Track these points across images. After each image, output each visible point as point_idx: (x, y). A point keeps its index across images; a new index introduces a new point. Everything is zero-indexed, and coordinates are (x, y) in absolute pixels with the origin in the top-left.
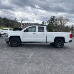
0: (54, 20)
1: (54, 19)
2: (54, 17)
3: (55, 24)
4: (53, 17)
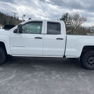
0: (67, 19)
2: (67, 14)
4: (65, 15)
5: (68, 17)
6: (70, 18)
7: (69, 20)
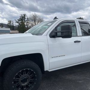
0: (25, 20)
1: (25, 18)
2: (25, 15)
3: (26, 25)
4: (23, 15)
5: (26, 18)
6: (27, 18)
7: (27, 21)
